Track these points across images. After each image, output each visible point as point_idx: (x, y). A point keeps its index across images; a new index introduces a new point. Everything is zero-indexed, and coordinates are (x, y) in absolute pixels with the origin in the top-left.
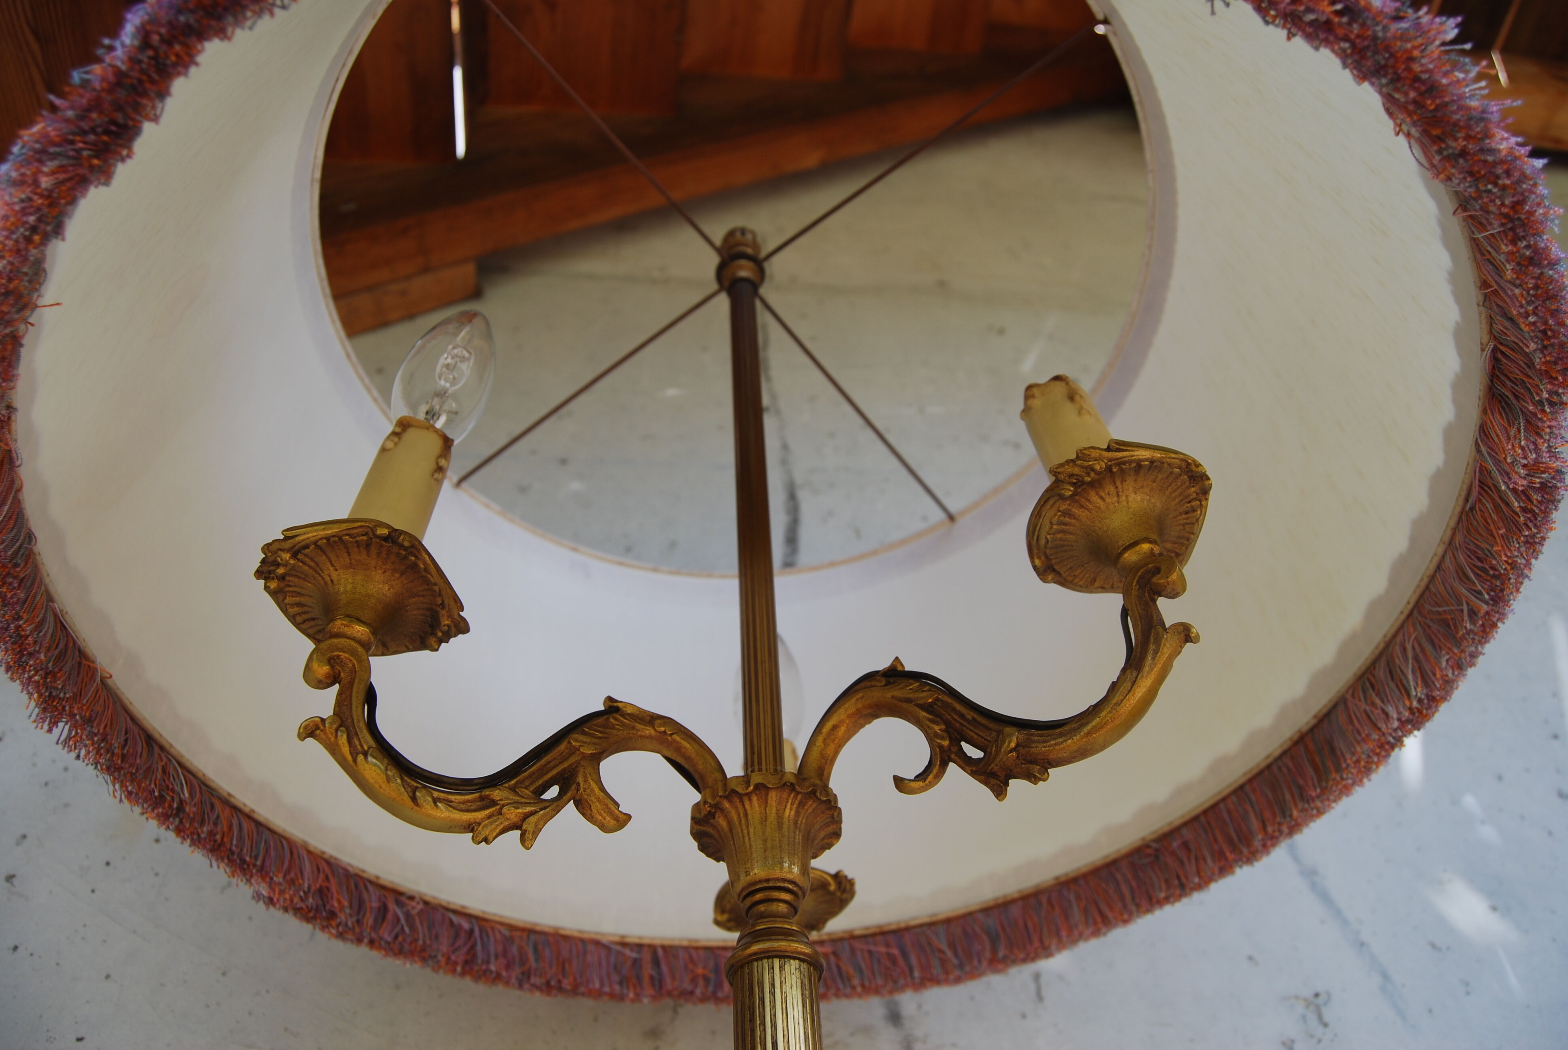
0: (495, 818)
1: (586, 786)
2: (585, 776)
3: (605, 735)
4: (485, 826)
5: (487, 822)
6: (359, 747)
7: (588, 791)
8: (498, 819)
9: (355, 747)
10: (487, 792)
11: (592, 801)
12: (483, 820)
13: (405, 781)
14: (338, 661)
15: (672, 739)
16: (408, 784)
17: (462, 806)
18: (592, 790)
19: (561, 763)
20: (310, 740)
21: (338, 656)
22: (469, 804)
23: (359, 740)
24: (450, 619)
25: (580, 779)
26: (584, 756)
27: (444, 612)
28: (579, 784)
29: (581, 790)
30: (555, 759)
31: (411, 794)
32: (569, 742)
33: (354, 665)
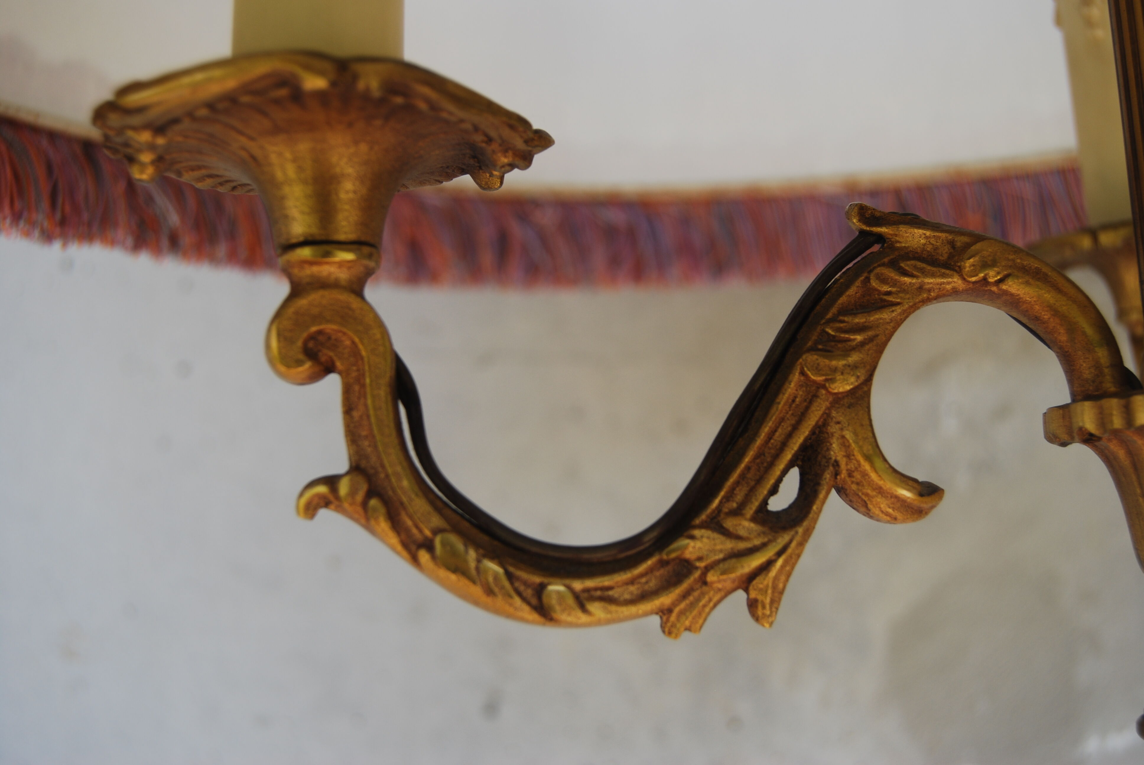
0: (696, 594)
1: (852, 466)
2: (845, 445)
3: (870, 333)
4: (682, 613)
5: (682, 605)
6: (414, 531)
7: (857, 476)
8: (703, 594)
9: (407, 531)
10: (672, 552)
11: (867, 495)
12: (675, 604)
13: (518, 579)
14: (321, 338)
15: (1000, 290)
16: (526, 584)
17: (632, 588)
18: (865, 474)
19: (795, 428)
20: (323, 513)
21: (320, 332)
22: (644, 580)
23: (411, 517)
24: (510, 153)
25: (836, 451)
26: (838, 399)
27: (494, 146)
28: (836, 464)
29: (844, 474)
30: (782, 420)
31: (534, 601)
32: (803, 373)
33: (353, 342)
